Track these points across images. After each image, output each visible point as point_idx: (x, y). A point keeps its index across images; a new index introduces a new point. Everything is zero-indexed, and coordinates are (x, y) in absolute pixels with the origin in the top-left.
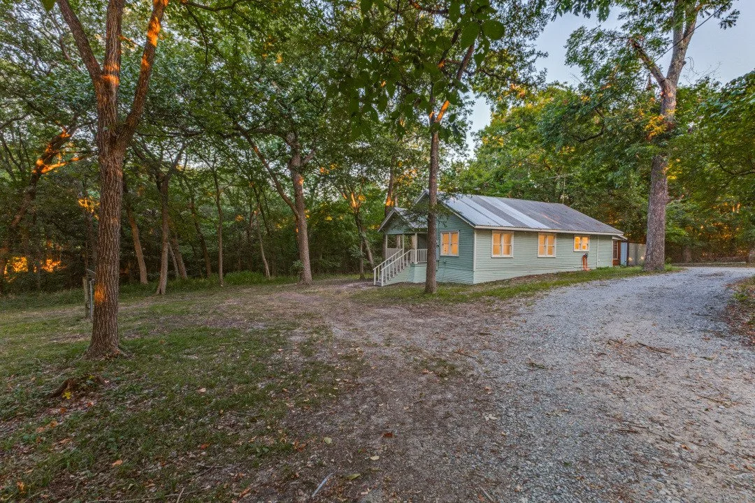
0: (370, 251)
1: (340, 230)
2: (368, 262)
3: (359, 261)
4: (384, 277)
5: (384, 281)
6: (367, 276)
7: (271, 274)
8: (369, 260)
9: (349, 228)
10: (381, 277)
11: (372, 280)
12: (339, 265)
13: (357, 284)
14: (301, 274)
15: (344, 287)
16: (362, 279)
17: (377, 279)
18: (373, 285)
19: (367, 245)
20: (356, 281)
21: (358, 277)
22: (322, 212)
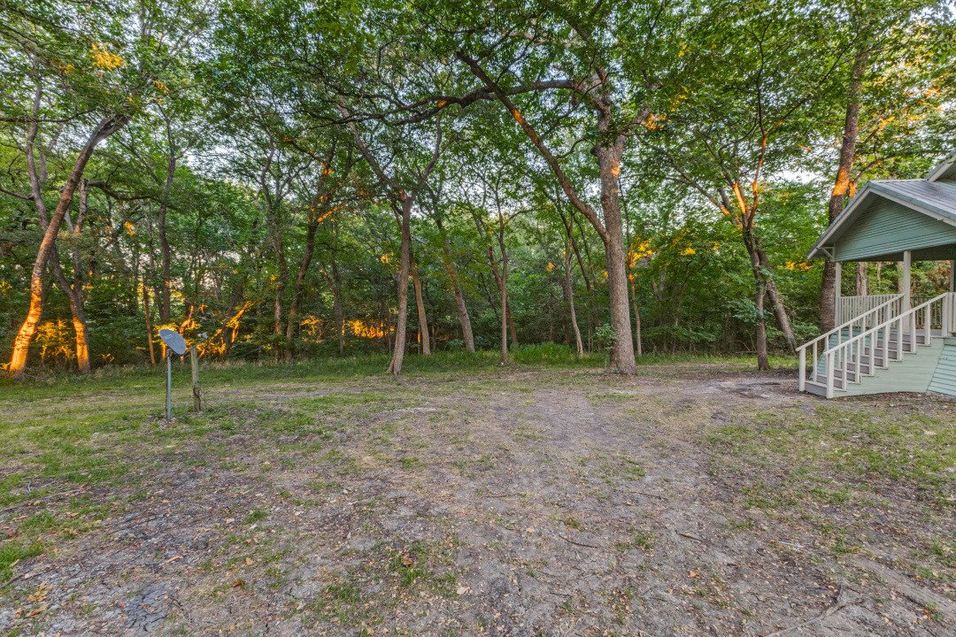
0: (783, 312)
1: (714, 273)
2: (779, 333)
3: (757, 330)
4: (838, 373)
5: (838, 385)
6: (776, 363)
7: (586, 347)
8: (780, 328)
9: (733, 267)
10: (823, 368)
11: (794, 372)
12: (712, 338)
13: (747, 381)
14: (612, 353)
15: (711, 389)
16: (763, 368)
17: (809, 371)
18: (796, 391)
19: (777, 300)
20: (747, 372)
21: (752, 363)
22: (676, 241)
